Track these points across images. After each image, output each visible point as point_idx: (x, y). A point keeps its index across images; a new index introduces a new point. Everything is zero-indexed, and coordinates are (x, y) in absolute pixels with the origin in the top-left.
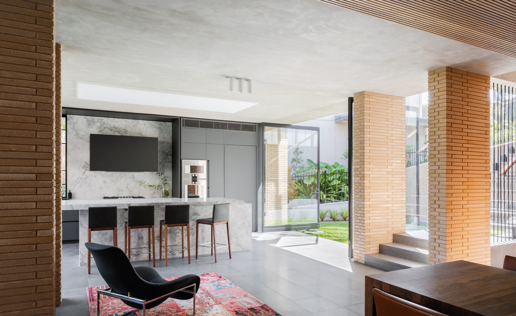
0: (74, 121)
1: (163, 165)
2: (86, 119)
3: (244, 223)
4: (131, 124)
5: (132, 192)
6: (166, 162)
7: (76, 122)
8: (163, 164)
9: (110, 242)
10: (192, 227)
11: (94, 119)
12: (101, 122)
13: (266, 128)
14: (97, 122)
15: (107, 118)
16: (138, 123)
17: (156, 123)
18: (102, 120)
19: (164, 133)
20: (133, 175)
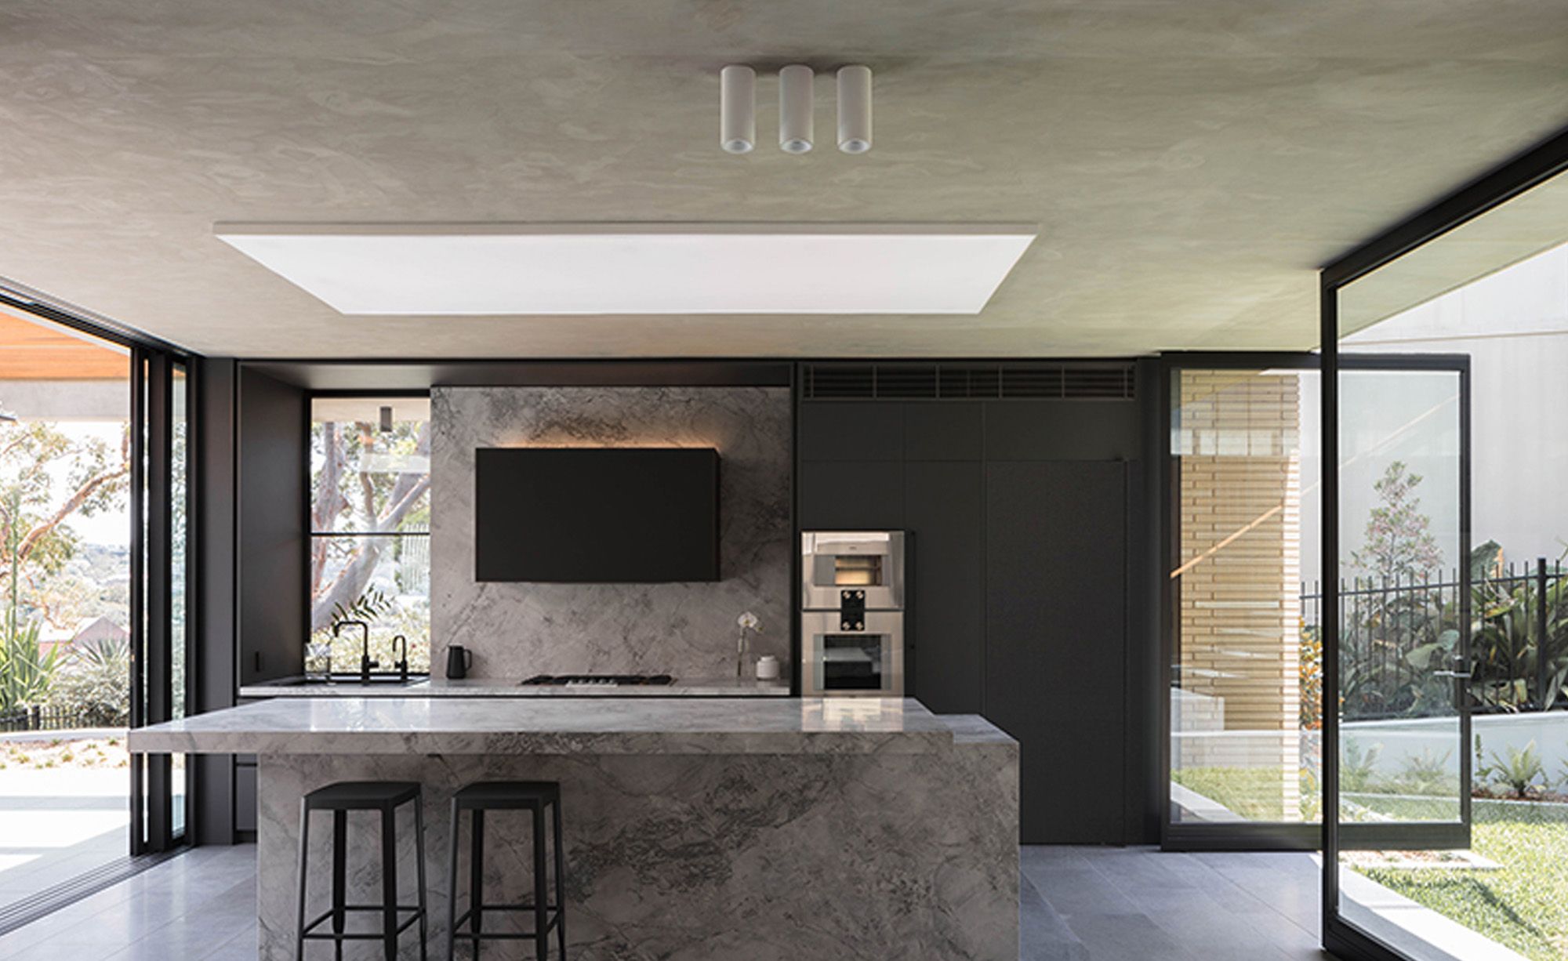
0: (453, 409)
1: (756, 555)
2: (487, 399)
3: (976, 840)
4: (637, 403)
5: (641, 657)
6: (769, 541)
7: (459, 412)
8: (755, 550)
9: (368, 884)
10: (717, 843)
11: (513, 397)
12: (538, 403)
13: (1188, 376)
14: (523, 407)
15: (558, 389)
16: (664, 398)
17: (730, 394)
18: (541, 396)
19: (761, 430)
20: (645, 595)
